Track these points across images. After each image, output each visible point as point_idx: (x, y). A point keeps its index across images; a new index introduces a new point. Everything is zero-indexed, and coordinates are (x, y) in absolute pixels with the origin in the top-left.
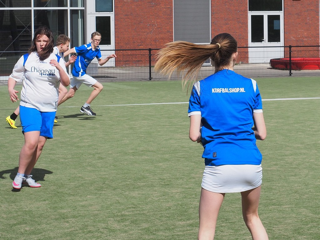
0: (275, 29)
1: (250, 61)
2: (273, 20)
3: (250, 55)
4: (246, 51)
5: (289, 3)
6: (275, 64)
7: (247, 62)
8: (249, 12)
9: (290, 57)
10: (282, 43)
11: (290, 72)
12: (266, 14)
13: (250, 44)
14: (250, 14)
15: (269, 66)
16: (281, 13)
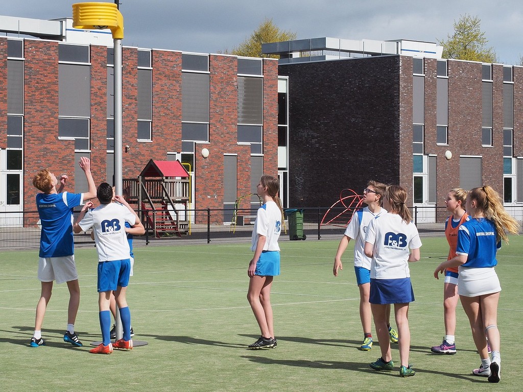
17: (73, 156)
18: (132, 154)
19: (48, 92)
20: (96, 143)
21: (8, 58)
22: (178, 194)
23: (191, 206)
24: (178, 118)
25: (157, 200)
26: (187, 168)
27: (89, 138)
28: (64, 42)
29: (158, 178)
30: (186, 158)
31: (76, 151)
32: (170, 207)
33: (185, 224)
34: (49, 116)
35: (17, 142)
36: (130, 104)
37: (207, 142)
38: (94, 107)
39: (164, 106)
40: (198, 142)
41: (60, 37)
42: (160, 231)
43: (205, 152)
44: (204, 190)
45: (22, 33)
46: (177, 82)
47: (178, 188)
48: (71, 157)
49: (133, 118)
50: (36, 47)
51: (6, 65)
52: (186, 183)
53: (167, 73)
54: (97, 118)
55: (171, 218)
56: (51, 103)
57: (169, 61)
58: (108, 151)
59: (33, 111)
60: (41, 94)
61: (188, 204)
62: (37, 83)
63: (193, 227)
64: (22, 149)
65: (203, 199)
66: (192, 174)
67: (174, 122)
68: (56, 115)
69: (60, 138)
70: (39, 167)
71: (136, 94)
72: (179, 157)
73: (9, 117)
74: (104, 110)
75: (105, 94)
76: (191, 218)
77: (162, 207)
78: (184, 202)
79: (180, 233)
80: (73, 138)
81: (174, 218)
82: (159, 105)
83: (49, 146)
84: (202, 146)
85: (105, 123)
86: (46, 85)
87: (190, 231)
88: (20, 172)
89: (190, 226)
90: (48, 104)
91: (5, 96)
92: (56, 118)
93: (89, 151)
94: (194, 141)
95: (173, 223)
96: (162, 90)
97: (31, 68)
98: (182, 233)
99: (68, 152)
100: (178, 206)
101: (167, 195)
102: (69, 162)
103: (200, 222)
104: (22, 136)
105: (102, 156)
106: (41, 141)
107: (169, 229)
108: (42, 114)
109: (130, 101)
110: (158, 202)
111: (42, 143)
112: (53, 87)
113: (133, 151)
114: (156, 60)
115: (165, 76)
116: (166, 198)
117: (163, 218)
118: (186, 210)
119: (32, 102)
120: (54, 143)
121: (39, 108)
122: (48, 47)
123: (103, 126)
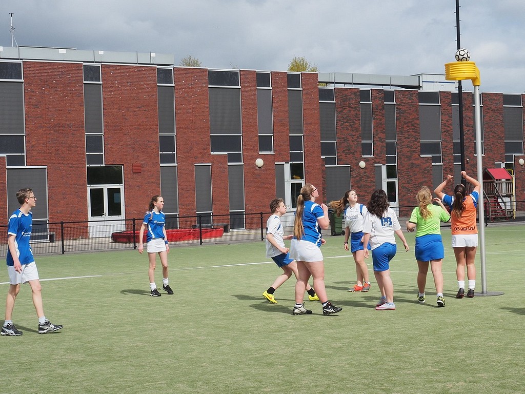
0: (115, 202)
1: (90, 235)
2: (113, 193)
3: (90, 229)
4: (86, 225)
5: (129, 176)
6: (117, 237)
7: (87, 237)
8: (88, 185)
9: (134, 231)
10: (123, 216)
11: (135, 245)
12: (105, 187)
13: (90, 218)
14: (90, 187)
15: (110, 240)
16: (121, 186)
17: (431, 167)
18: (471, 165)
19: (413, 125)
20: (447, 158)
21: (385, 103)
22: (504, 191)
23: (514, 199)
24: (501, 138)
25: (490, 196)
26: (511, 173)
27: (441, 155)
28: (421, 90)
29: (489, 181)
30: (508, 166)
31: (433, 164)
32: (500, 200)
33: (511, 211)
34: (414, 141)
35: (392, 160)
36: (469, 130)
37: (522, 155)
38: (444, 134)
39: (492, 131)
40: (516, 155)
41: (419, 87)
42: (494, 217)
43: (521, 161)
44: (522, 187)
45: (392, 85)
46: (500, 114)
47: (504, 186)
48: (429, 168)
49: (471, 140)
50: (403, 95)
51: (383, 108)
52: (510, 183)
53: (493, 108)
54: (446, 141)
55: (501, 207)
56: (415, 132)
57: (494, 99)
58: (454, 164)
59: (403, 138)
60: (408, 126)
61: (512, 198)
62: (405, 119)
63: (516, 214)
64: (396, 164)
65: (521, 194)
66: (513, 176)
67: (499, 141)
68: (419, 140)
69: (421, 156)
70: (408, 176)
71: (472, 124)
72: (503, 165)
73: (387, 143)
74: (451, 136)
75: (451, 124)
76: (514, 207)
77: (495, 200)
78: (509, 196)
79: (507, 217)
80: (431, 156)
81: (503, 208)
82: (488, 131)
83: (414, 162)
84: (519, 157)
85: (452, 144)
86: (411, 120)
87: (514, 216)
88: (396, 180)
89: (514, 212)
90: (413, 133)
91: (384, 129)
92: (419, 142)
93: (442, 164)
94: (514, 154)
95: (502, 211)
96: (490, 120)
97: (400, 109)
98: (509, 217)
99: (428, 164)
100: (506, 199)
101: (497, 192)
102: (428, 172)
103: (520, 210)
104: (396, 155)
105: (451, 167)
106: (409, 158)
107: (500, 214)
108: (409, 140)
109: (468, 128)
110: (492, 197)
111: (410, 160)
112: (416, 121)
113: (472, 163)
114: (485, 99)
115: (492, 110)
116: (497, 194)
117: (495, 207)
118: (511, 202)
119: (402, 132)
120: (418, 159)
121: (407, 136)
122: (411, 94)
123: (451, 146)
